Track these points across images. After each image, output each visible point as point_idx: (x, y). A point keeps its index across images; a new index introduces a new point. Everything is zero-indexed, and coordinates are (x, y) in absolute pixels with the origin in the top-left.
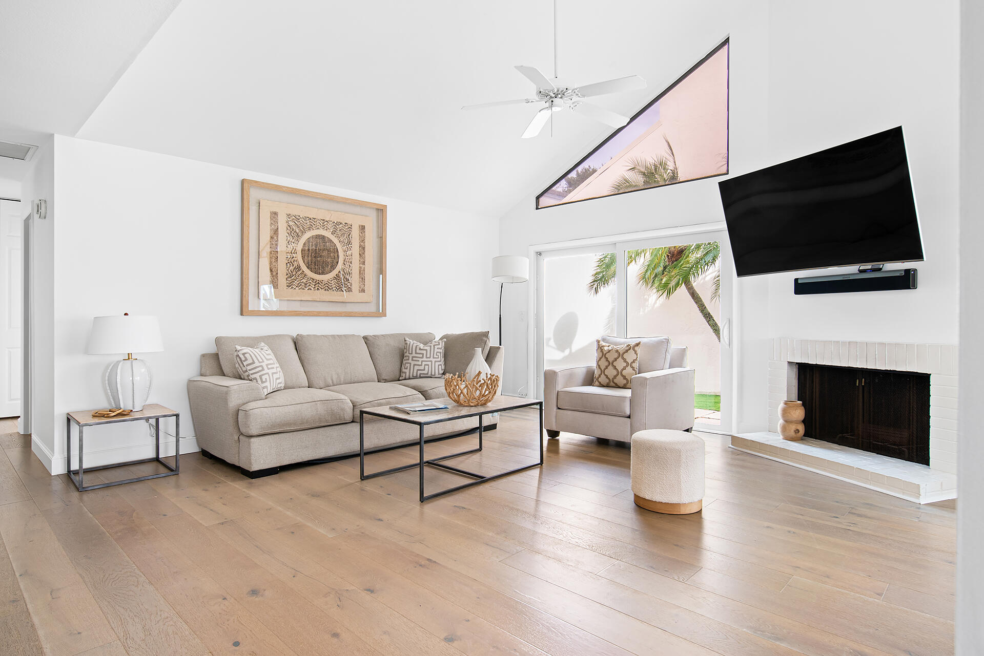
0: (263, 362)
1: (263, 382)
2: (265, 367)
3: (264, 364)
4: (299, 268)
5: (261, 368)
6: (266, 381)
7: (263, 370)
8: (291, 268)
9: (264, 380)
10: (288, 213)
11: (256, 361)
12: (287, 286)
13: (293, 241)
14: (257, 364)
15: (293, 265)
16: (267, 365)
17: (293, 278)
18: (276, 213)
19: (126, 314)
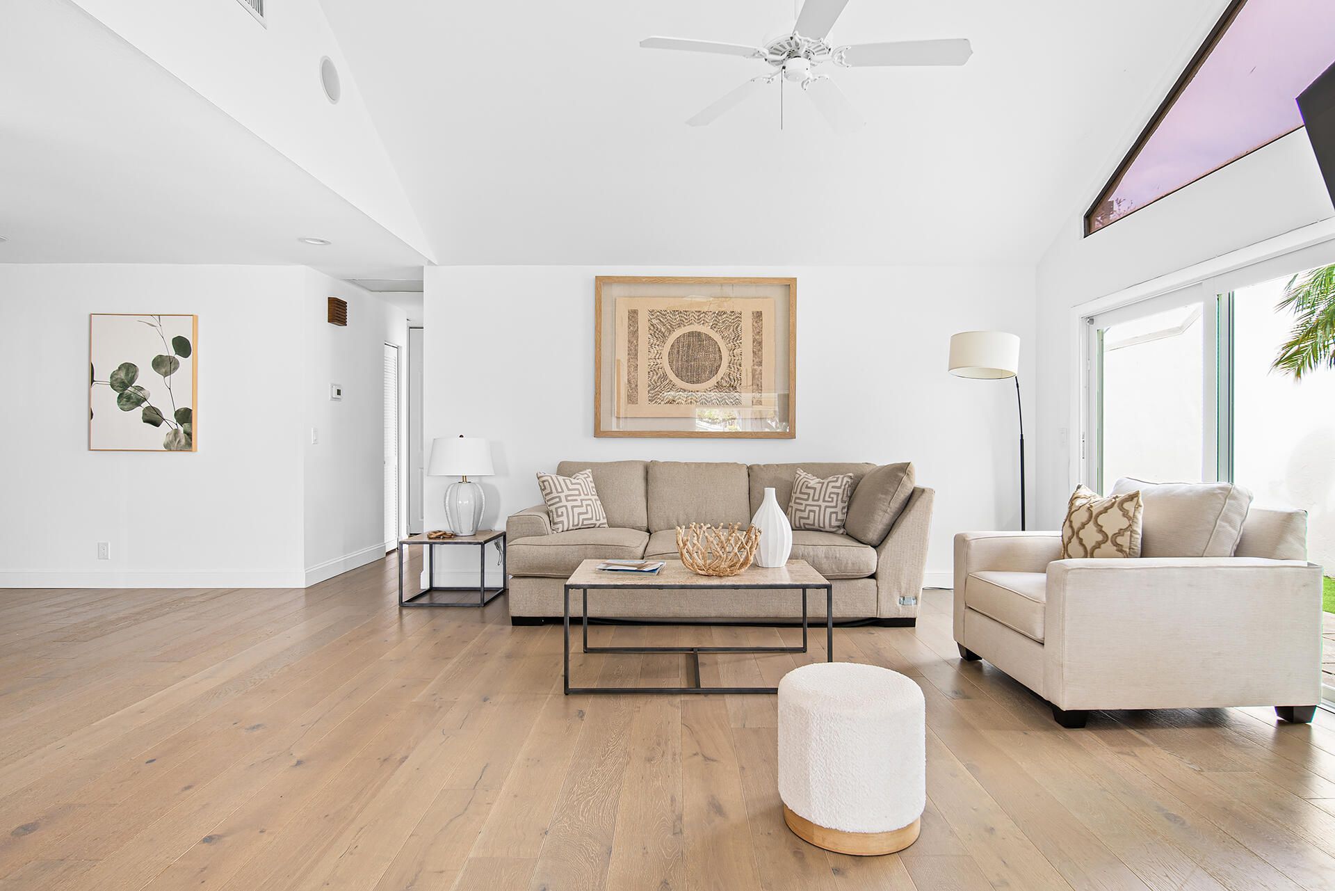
0: (563, 491)
1: (558, 516)
2: (563, 499)
3: (563, 496)
4: (665, 376)
5: (558, 500)
6: (562, 515)
7: (560, 501)
8: (654, 378)
9: (560, 514)
10: (651, 309)
11: (554, 490)
12: (650, 400)
13: (658, 343)
14: (555, 494)
15: (657, 374)
16: (566, 496)
17: (657, 390)
18: (635, 312)
19: (461, 436)
